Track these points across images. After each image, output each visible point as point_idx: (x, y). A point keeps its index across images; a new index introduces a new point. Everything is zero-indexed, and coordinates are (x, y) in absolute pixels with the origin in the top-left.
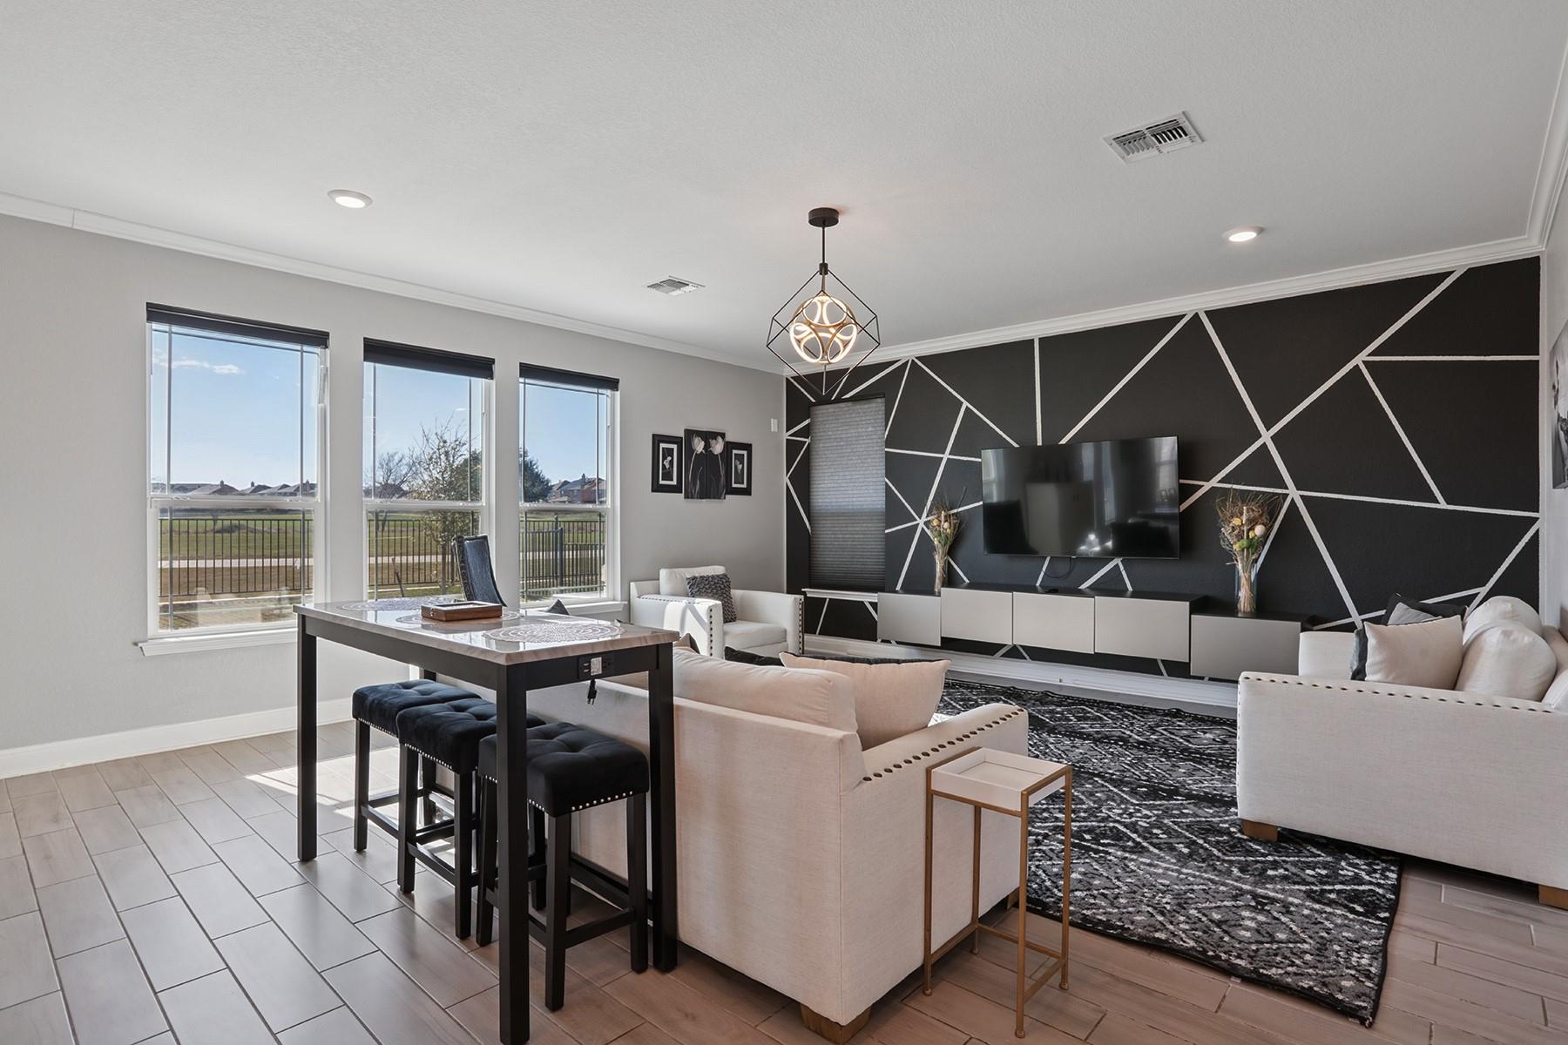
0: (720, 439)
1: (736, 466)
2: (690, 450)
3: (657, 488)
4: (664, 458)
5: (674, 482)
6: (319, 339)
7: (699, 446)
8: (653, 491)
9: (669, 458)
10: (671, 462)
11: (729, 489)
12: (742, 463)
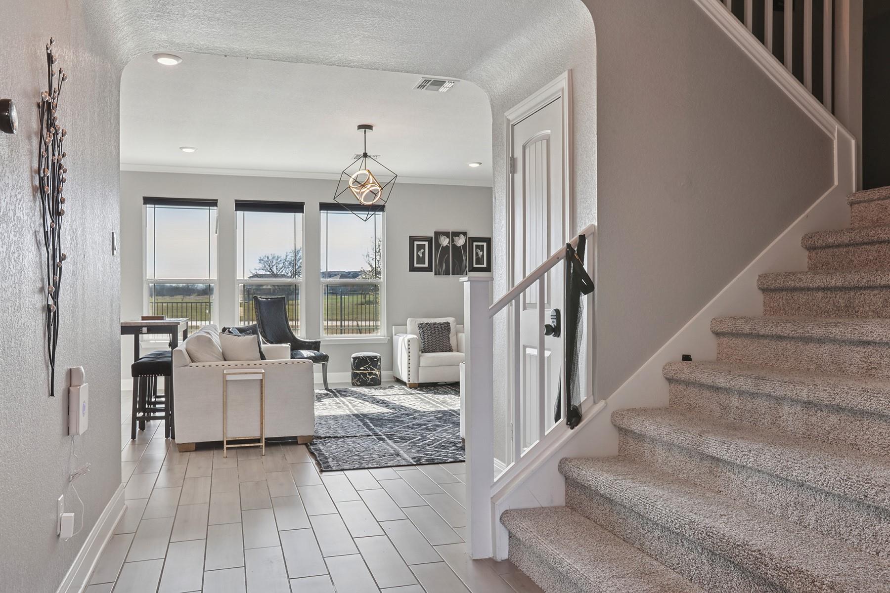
0: (462, 236)
1: (477, 254)
2: (438, 245)
3: (412, 269)
4: (418, 250)
5: (426, 265)
6: (213, 203)
7: (445, 241)
8: (410, 271)
9: (422, 250)
10: (424, 253)
11: (471, 269)
12: (483, 251)
